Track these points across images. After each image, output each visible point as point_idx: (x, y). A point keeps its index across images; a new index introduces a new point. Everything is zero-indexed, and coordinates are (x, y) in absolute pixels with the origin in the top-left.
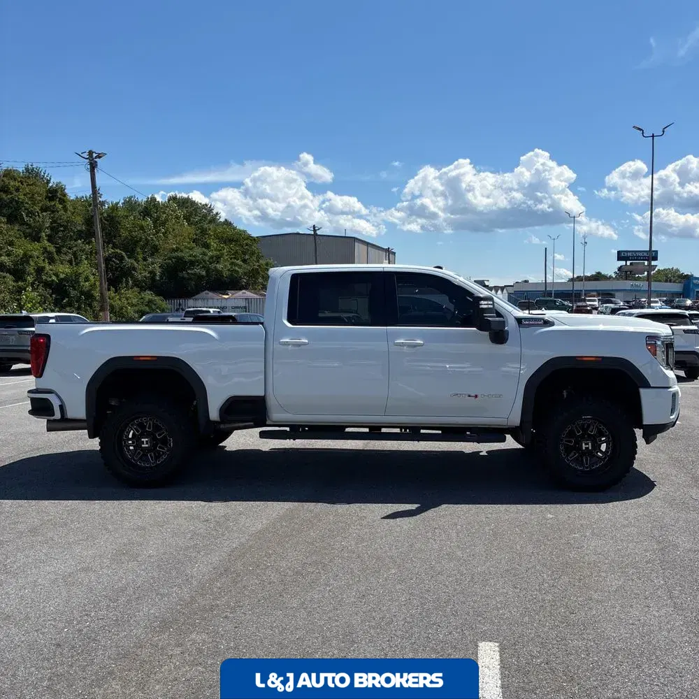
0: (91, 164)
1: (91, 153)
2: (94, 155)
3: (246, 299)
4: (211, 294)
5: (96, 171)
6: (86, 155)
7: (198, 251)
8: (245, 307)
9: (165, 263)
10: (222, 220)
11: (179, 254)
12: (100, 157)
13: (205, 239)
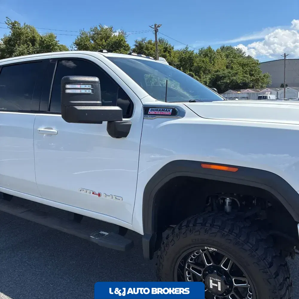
0: (155, 31)
1: (155, 25)
2: (157, 26)
3: (248, 93)
4: (232, 91)
5: (157, 33)
6: (153, 27)
7: (226, 71)
8: (247, 97)
9: (212, 78)
10: (247, 55)
11: (218, 73)
12: (159, 27)
13: (232, 65)
